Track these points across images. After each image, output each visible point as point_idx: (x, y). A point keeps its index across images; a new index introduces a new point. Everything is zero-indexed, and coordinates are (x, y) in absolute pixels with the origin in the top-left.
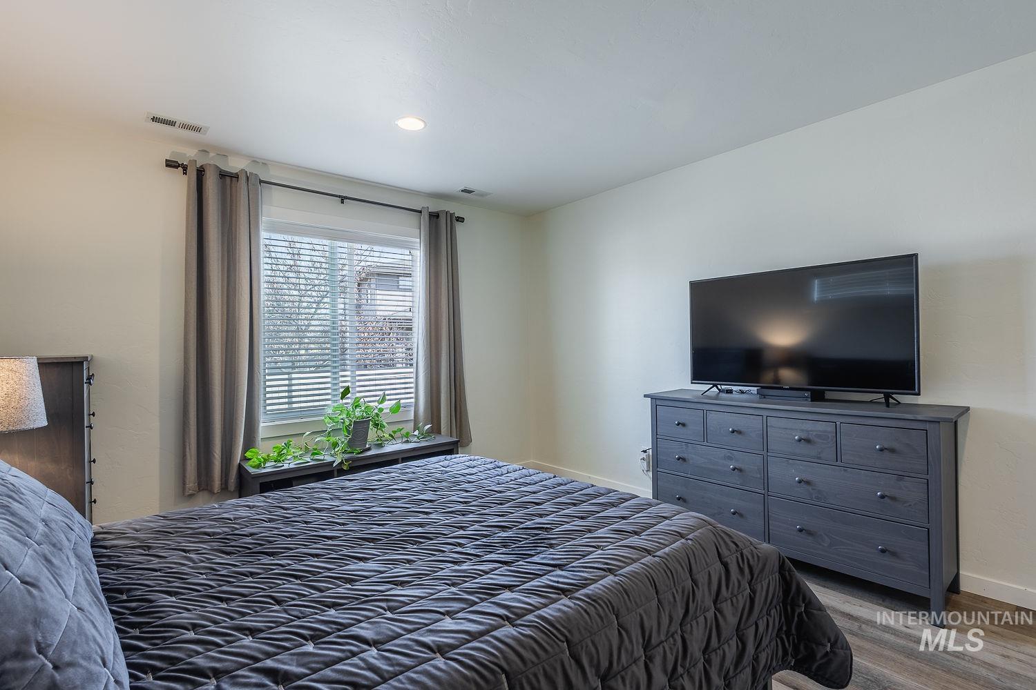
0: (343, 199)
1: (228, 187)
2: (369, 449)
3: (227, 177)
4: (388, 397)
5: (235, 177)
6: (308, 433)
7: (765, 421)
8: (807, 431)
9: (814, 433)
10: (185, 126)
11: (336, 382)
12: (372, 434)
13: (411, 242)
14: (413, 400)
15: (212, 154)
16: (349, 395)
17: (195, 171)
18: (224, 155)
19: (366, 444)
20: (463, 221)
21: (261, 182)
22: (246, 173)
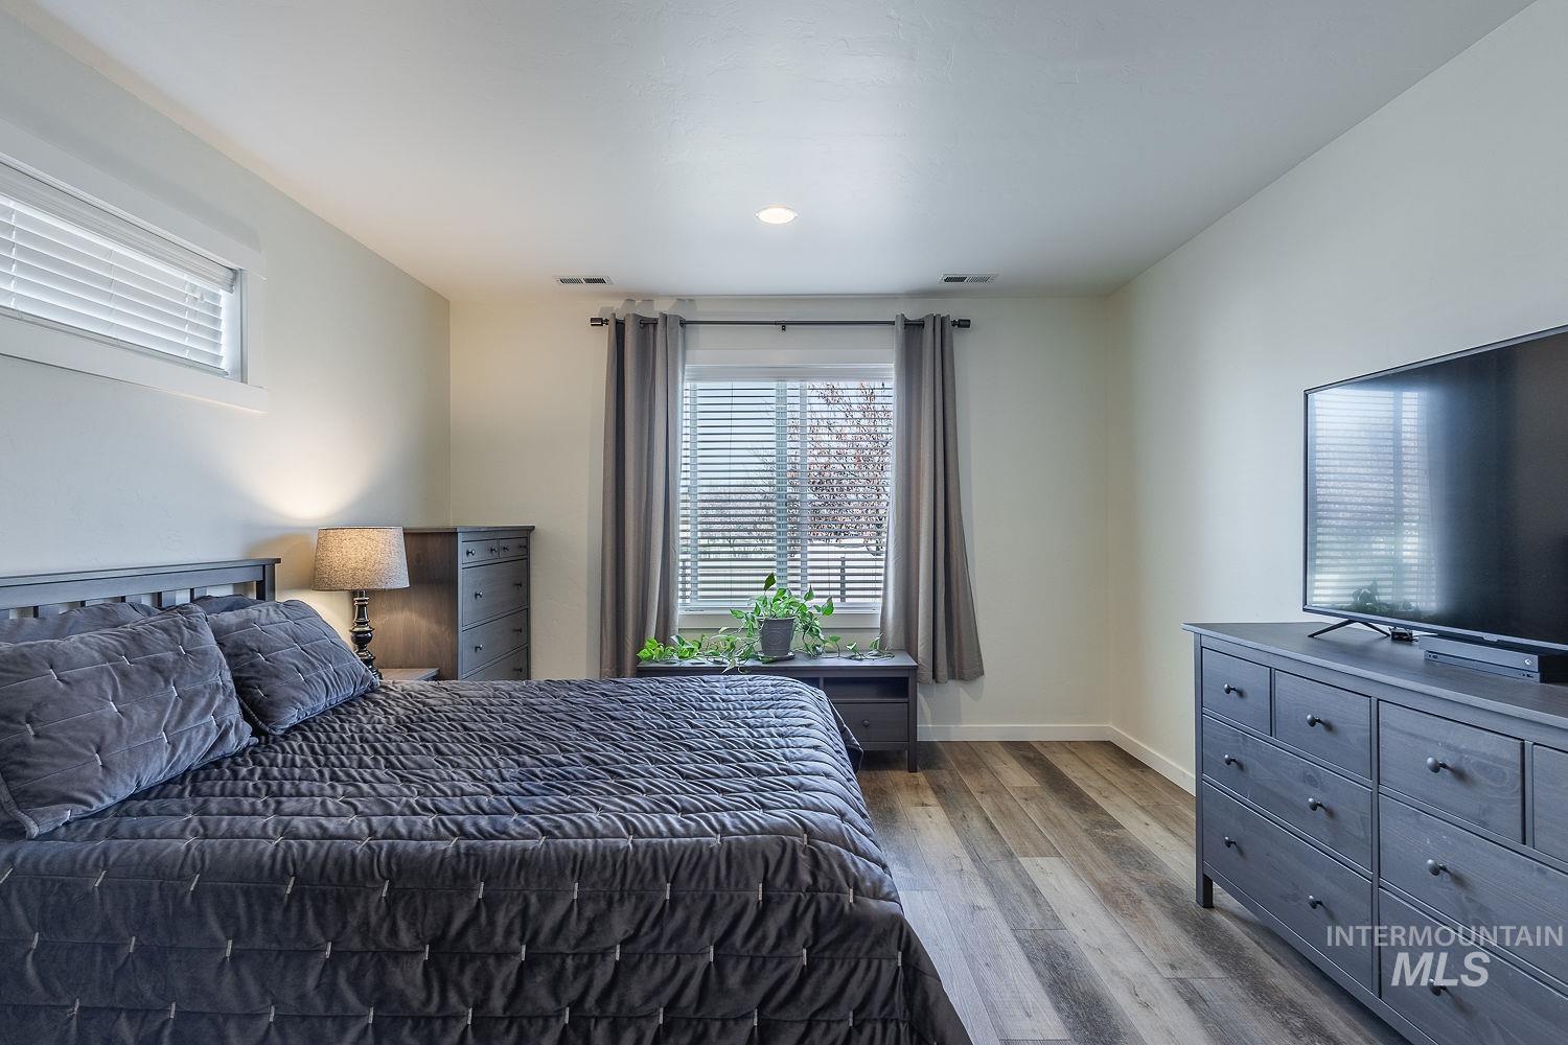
0: (784, 325)
1: (652, 336)
2: (791, 658)
3: (646, 325)
4: (815, 593)
5: (655, 323)
6: (724, 628)
7: (1374, 708)
8: (1457, 750)
9: (1474, 759)
10: (589, 281)
11: (783, 567)
12: (798, 641)
13: (883, 369)
14: (880, 600)
15: (638, 302)
16: (774, 586)
17: (612, 323)
18: (649, 299)
19: (788, 651)
20: (968, 326)
21: (683, 323)
22: (665, 317)
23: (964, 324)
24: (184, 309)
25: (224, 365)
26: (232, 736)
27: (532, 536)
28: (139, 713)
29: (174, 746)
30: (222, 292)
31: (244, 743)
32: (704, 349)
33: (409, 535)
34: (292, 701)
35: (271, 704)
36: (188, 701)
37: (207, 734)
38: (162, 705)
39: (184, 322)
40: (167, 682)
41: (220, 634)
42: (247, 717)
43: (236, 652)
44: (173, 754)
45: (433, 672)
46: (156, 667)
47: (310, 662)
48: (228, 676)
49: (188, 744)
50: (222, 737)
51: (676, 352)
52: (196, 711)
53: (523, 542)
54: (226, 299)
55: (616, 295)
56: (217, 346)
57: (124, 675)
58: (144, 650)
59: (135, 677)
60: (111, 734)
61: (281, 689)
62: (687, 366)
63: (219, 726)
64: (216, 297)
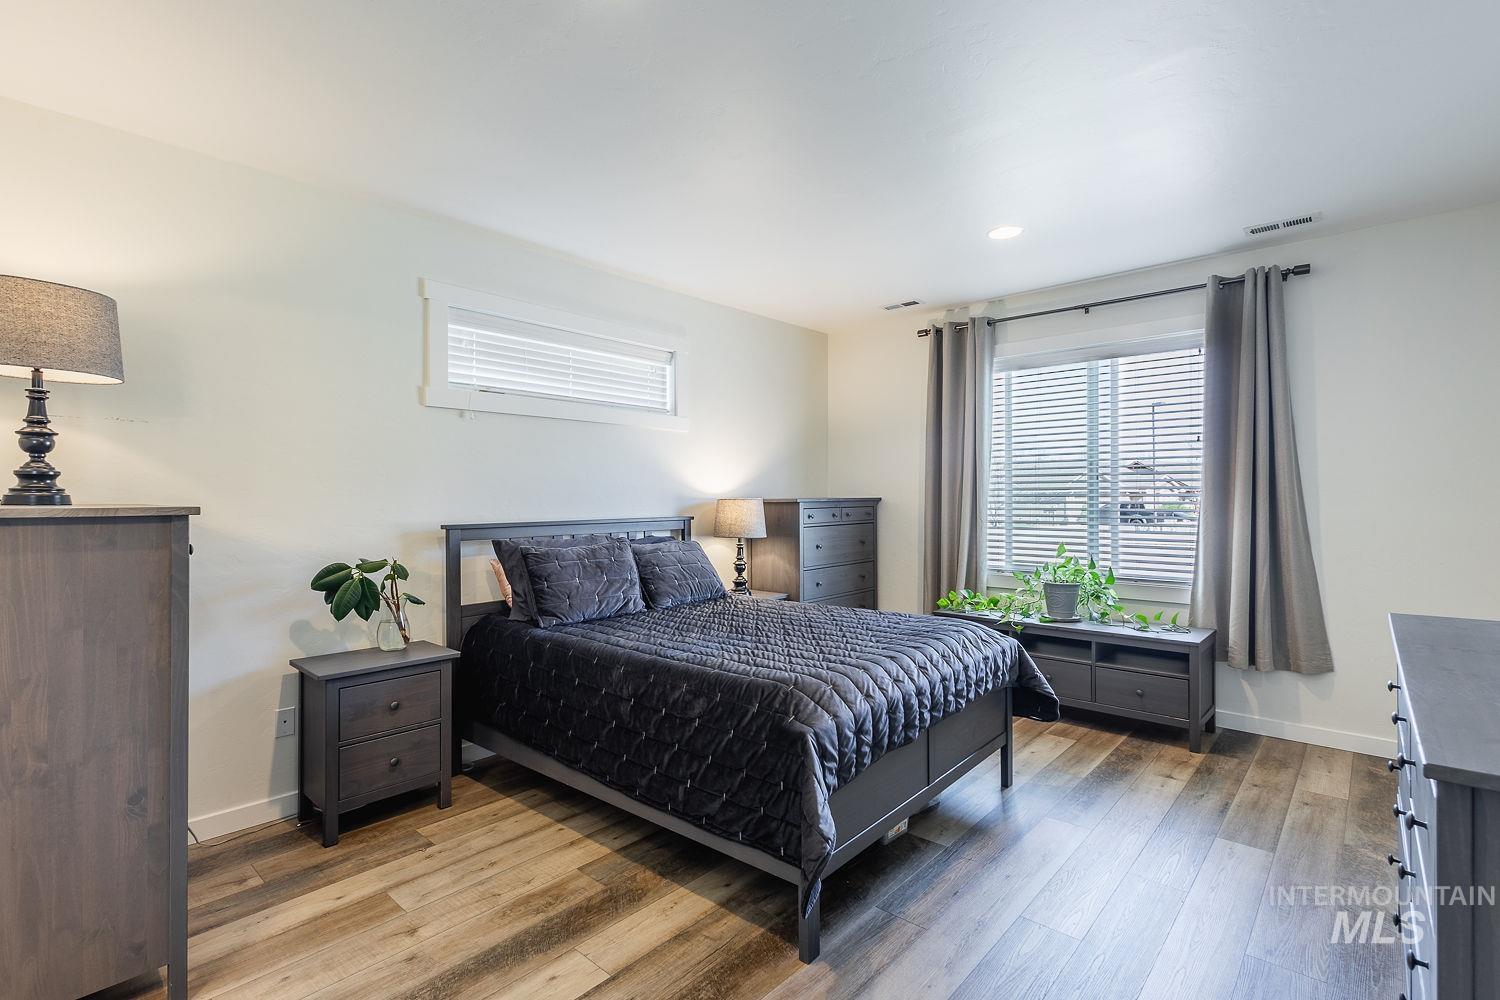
0: (1086, 308)
1: (963, 339)
3: (959, 330)
5: (966, 326)
6: (1019, 590)
10: (906, 305)
15: (956, 310)
17: (932, 333)
18: (965, 307)
19: (1073, 614)
20: (1308, 272)
21: (991, 323)
22: (973, 320)
23: (1303, 270)
24: (646, 380)
25: (668, 407)
26: (631, 605)
27: (881, 506)
28: (587, 584)
29: (601, 602)
30: (667, 366)
31: (638, 610)
32: (1013, 342)
33: (767, 504)
34: (668, 595)
35: (657, 594)
36: (611, 583)
37: (617, 601)
38: (599, 583)
39: (645, 387)
40: (602, 573)
41: (635, 553)
42: (644, 599)
43: (643, 564)
44: (600, 607)
45: (784, 596)
46: (599, 566)
47: (684, 576)
48: (636, 576)
49: (608, 604)
50: (626, 604)
51: (983, 349)
52: (613, 589)
53: (869, 510)
54: (669, 369)
55: (935, 309)
56: (664, 397)
57: (584, 567)
58: (595, 557)
59: (589, 569)
60: (574, 592)
61: (664, 587)
62: (995, 360)
63: (624, 598)
64: (664, 369)
